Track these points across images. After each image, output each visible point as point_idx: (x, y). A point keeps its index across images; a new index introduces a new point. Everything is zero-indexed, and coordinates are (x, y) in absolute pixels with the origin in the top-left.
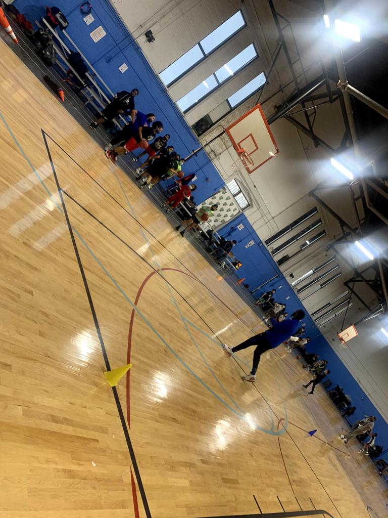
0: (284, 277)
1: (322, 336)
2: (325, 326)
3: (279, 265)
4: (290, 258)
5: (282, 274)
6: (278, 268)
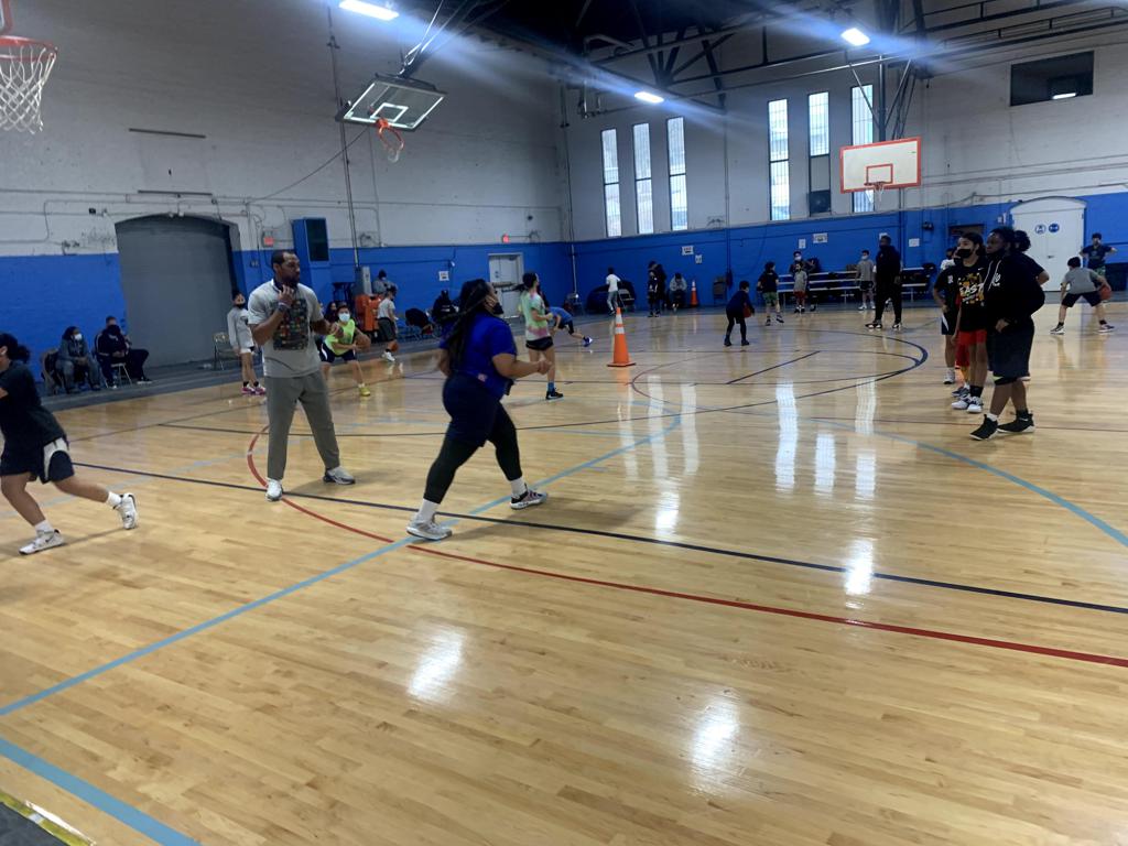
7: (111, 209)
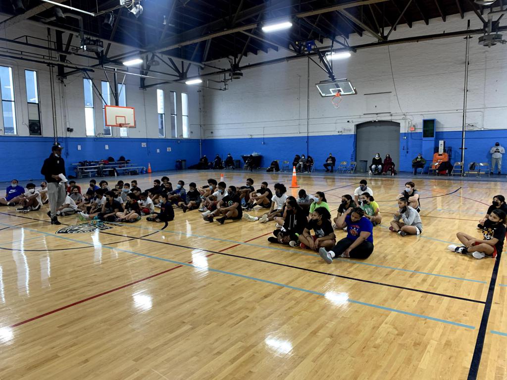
0: (66, 138)
1: (205, 140)
2: (192, 132)
3: (41, 134)
4: (39, 121)
5: (57, 138)
6: (43, 137)
7: (354, 120)
